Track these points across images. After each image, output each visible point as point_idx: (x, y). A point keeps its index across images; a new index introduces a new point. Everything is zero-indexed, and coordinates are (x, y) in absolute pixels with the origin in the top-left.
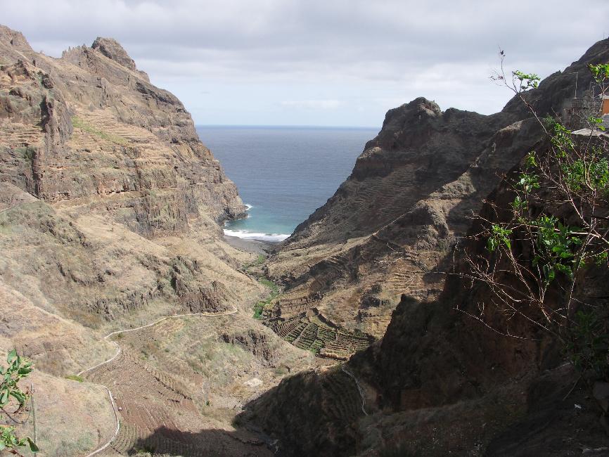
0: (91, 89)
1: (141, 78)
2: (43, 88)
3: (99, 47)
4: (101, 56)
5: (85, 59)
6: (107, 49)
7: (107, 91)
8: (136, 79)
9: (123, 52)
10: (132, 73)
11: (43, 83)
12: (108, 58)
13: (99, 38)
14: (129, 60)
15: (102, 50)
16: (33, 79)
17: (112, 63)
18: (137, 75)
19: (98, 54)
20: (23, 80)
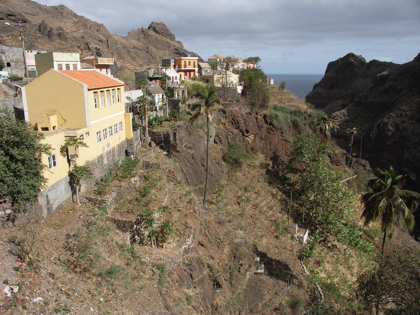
0: (143, 54)
1: (177, 45)
2: (97, 56)
3: (152, 28)
4: (153, 33)
5: (143, 35)
6: (157, 29)
7: (153, 55)
8: (174, 46)
9: (167, 30)
10: (172, 42)
11: (97, 53)
12: (157, 35)
13: (153, 23)
14: (171, 34)
15: (154, 29)
16: (92, 52)
17: (159, 37)
18: (175, 44)
19: (151, 32)
20: (87, 52)
